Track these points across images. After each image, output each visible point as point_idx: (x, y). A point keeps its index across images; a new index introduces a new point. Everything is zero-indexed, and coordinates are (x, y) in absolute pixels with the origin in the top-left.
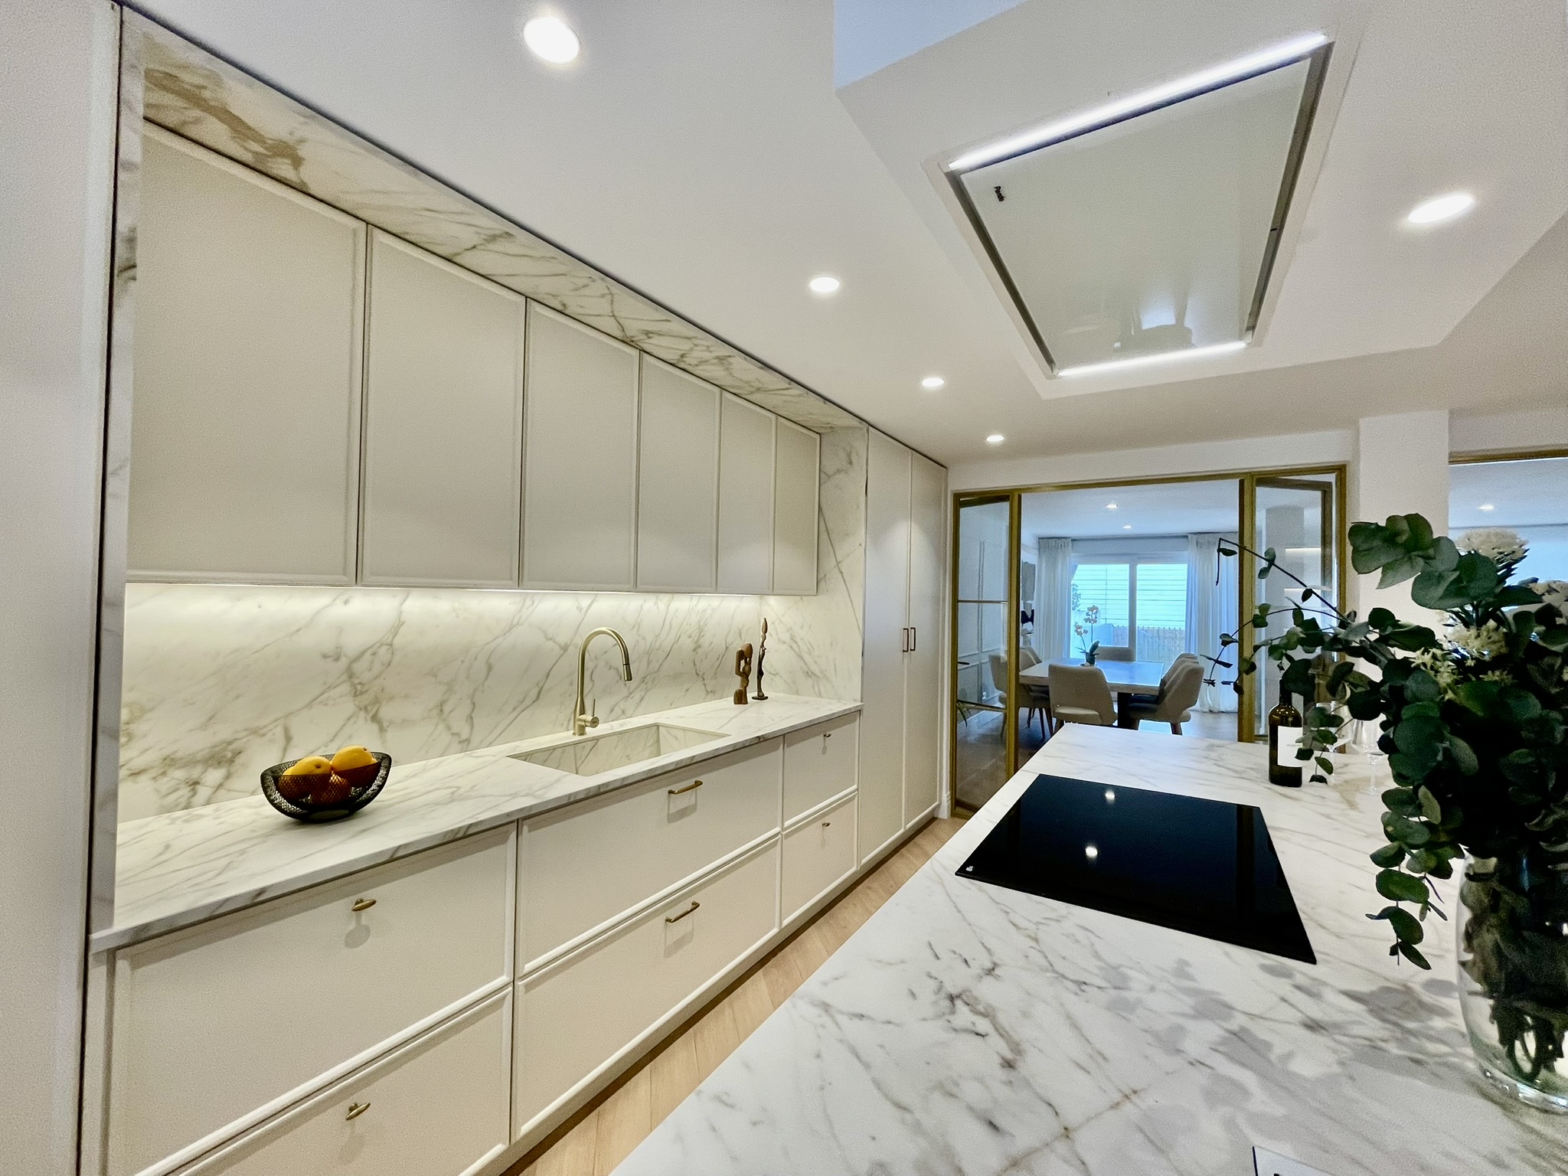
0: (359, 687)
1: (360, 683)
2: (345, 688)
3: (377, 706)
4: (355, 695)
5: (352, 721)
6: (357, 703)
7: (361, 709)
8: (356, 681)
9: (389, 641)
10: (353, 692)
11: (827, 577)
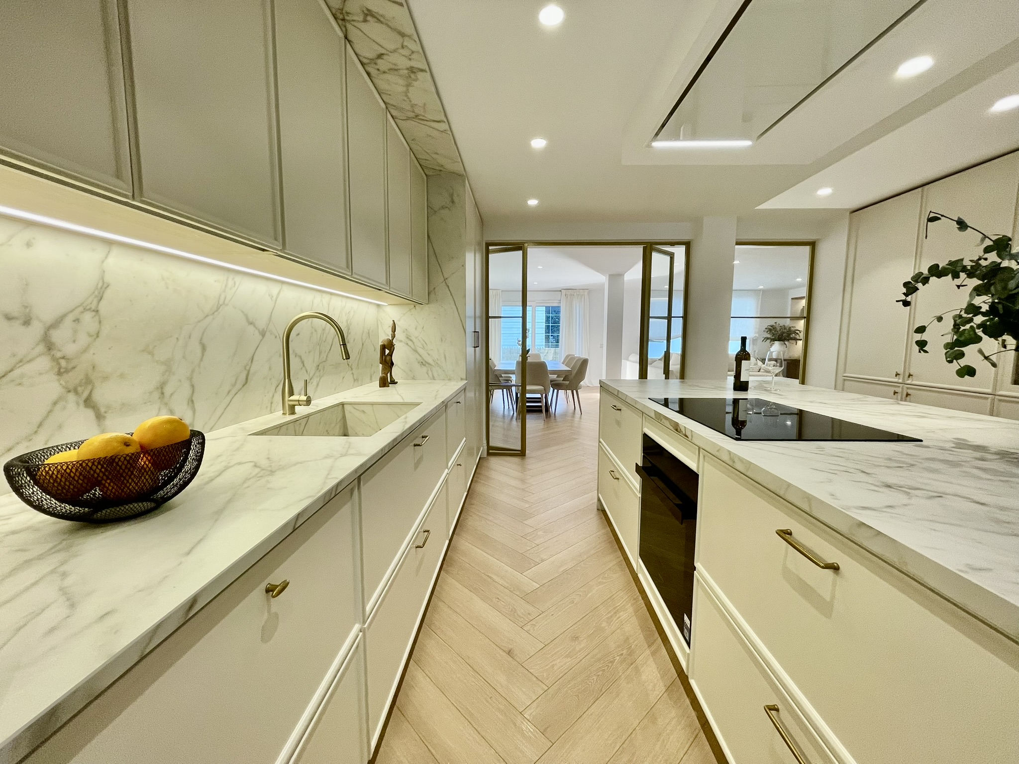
0: (63, 363)
1: (63, 358)
2: (44, 363)
3: (90, 387)
4: (59, 373)
5: (59, 406)
6: (63, 383)
7: (69, 391)
8: (59, 355)
9: (93, 306)
10: (56, 370)
11: (436, 290)
